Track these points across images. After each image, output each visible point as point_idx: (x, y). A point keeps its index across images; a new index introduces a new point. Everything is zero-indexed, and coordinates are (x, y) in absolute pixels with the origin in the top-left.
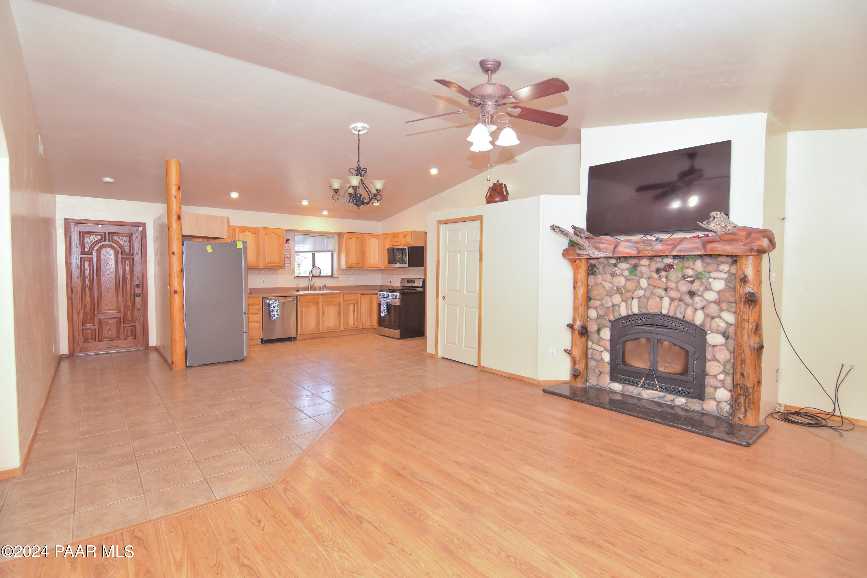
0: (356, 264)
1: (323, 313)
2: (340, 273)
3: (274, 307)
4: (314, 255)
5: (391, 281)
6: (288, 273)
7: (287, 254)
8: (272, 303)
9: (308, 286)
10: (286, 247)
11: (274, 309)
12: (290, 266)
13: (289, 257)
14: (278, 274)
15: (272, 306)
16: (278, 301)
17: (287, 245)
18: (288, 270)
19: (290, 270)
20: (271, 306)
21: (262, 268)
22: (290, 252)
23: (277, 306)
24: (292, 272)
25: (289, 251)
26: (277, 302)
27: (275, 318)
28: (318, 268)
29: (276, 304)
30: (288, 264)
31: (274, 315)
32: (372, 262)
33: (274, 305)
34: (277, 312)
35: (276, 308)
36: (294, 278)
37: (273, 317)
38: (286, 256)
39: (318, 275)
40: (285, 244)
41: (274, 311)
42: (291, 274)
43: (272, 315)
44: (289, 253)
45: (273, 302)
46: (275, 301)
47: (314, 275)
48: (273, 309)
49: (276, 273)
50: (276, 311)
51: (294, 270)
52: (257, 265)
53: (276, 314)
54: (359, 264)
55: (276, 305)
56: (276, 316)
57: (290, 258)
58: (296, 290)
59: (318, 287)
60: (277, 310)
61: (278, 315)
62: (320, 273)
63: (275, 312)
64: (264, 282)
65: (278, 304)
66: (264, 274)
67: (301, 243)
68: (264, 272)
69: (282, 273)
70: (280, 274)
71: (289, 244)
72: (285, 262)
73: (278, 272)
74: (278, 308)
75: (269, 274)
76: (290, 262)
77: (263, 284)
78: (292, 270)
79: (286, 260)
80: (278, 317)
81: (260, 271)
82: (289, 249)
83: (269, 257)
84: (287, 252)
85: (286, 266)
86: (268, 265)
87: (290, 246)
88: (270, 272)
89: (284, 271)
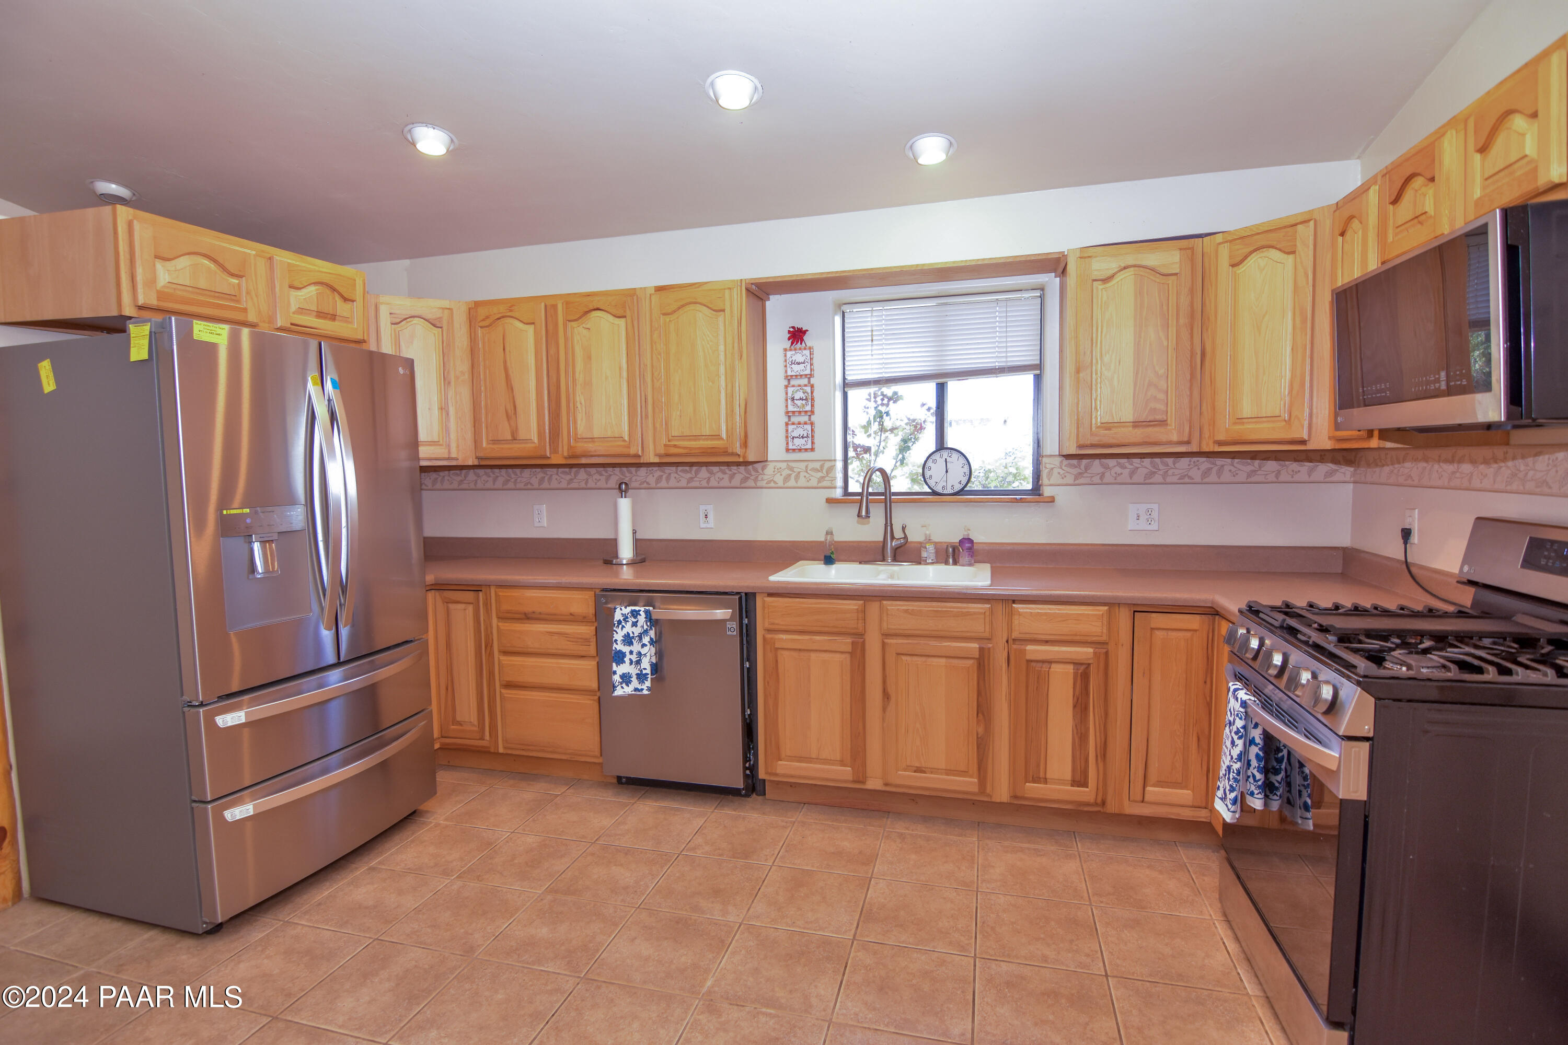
1: (886, 696)
2: (1070, 479)
3: (628, 640)
4: (941, 390)
5: (1406, 534)
6: (802, 482)
7: (797, 396)
8: (619, 622)
9: (881, 539)
10: (796, 367)
11: (626, 649)
12: (812, 449)
13: (808, 408)
14: (764, 484)
15: (619, 635)
16: (646, 612)
17: (799, 357)
18: (803, 465)
19: (811, 465)
20: (616, 637)
22: (812, 386)
23: (640, 637)
24: (820, 474)
25: (805, 381)
26: (642, 618)
27: (626, 690)
28: (957, 454)
29: (635, 624)
30: (802, 441)
31: (626, 679)
33: (628, 628)
34: (638, 662)
35: (636, 647)
36: (830, 501)
37: (616, 687)
38: (794, 405)
39: (960, 488)
40: (789, 354)
41: (628, 656)
42: (814, 482)
43: (616, 678)
44: (808, 389)
45: (626, 619)
46: (635, 614)
47: (939, 488)
48: (619, 647)
49: (756, 480)
50: (634, 658)
51: (827, 465)
52: (633, 451)
53: (633, 671)
55: (637, 631)
56: (635, 683)
57: (812, 412)
58: (823, 558)
60: (639, 654)
61: (641, 677)
62: (964, 482)
63: (630, 662)
64: (706, 516)
65: (645, 627)
66: (708, 482)
67: (870, 343)
68: (709, 475)
69: (779, 479)
70: (772, 483)
71: (807, 352)
72: (789, 431)
73: (763, 476)
74: (644, 645)
75: (728, 484)
76: (810, 432)
77: (703, 525)
78: (822, 466)
79: (793, 424)
80: (640, 687)
81: (693, 472)
82: (808, 372)
83: (678, 413)
84: (799, 386)
85: (794, 447)
86: (675, 446)
87: (809, 358)
88: (732, 477)
89: (788, 472)
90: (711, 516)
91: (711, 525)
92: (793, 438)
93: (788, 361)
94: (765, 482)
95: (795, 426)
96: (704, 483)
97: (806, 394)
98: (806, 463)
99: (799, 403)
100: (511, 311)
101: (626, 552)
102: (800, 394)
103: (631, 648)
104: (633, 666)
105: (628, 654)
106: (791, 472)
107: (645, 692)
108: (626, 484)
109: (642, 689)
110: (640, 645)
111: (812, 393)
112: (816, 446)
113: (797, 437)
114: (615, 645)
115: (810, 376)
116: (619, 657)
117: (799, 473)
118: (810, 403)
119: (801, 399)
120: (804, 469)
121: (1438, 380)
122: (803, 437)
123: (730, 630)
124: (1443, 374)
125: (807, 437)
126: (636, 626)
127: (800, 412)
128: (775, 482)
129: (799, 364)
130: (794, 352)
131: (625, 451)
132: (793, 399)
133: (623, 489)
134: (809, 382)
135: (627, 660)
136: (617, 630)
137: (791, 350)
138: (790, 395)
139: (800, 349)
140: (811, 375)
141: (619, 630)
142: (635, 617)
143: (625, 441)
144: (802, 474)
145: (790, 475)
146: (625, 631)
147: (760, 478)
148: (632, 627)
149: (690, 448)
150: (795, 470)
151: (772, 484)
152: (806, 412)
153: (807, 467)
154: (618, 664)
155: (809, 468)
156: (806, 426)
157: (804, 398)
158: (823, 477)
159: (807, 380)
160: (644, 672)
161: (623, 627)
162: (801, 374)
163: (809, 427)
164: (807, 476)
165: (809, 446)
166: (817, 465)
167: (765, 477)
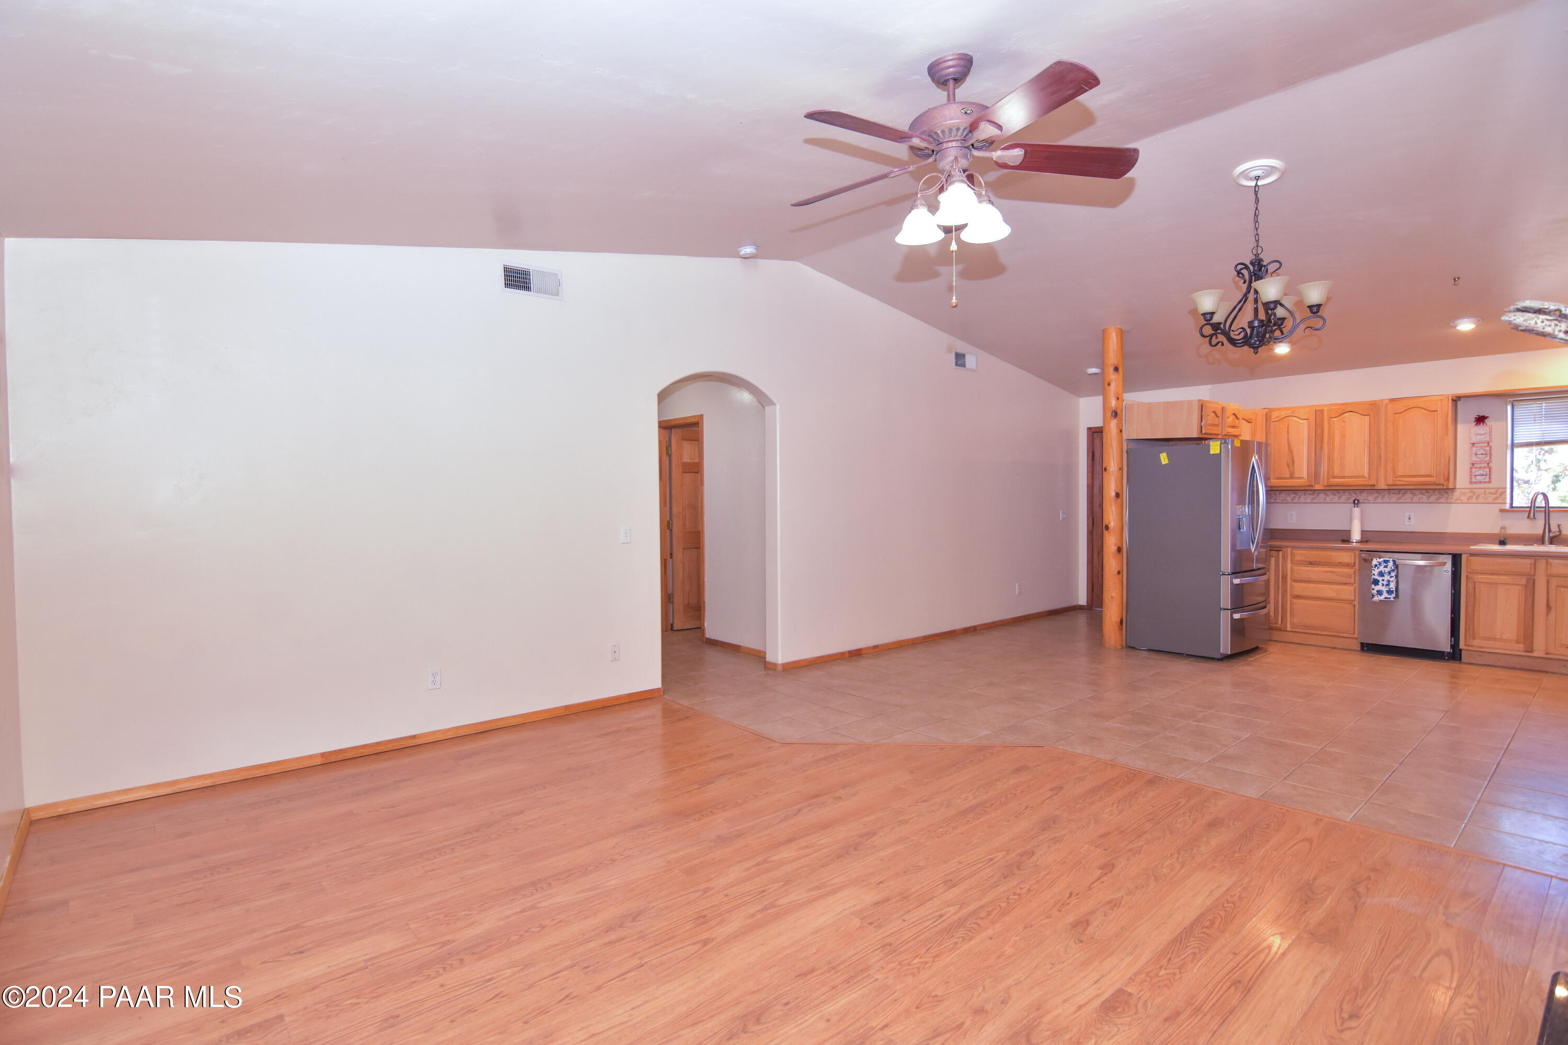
1: (1549, 608)
3: (1381, 574)
6: (1482, 500)
7: (1479, 453)
8: (1376, 566)
9: (1539, 533)
10: (1478, 437)
11: (1380, 579)
12: (1488, 483)
13: (1487, 459)
14: (1453, 501)
15: (1376, 571)
16: (1394, 561)
17: (1481, 432)
18: (1482, 491)
20: (1374, 572)
21: (1386, 488)
22: (1490, 447)
23: (1389, 573)
24: (1493, 496)
26: (1391, 564)
27: (1377, 598)
29: (1386, 567)
30: (1482, 478)
31: (1380, 593)
33: (1382, 568)
34: (1388, 585)
35: (1386, 577)
36: (1500, 511)
37: (1373, 596)
38: (1477, 458)
40: (1474, 429)
42: (1490, 500)
43: (1374, 592)
44: (1486, 449)
45: (1380, 564)
46: (1386, 562)
48: (1376, 577)
50: (1385, 583)
51: (1501, 492)
52: (1371, 483)
53: (1384, 589)
55: (1387, 570)
56: (1385, 595)
57: (1489, 463)
58: (1498, 541)
60: (1389, 581)
61: (1389, 592)
63: (1383, 585)
64: (1410, 519)
65: (1393, 568)
66: (1412, 500)
67: (1532, 423)
68: (1413, 496)
69: (1464, 499)
71: (1487, 429)
72: (1473, 472)
73: (1452, 496)
74: (1391, 577)
75: (1426, 501)
76: (1488, 473)
78: (1495, 492)
79: (1475, 468)
80: (1389, 597)
81: (1403, 495)
82: (1488, 439)
83: (1403, 464)
84: (1481, 447)
85: (1476, 481)
86: (1400, 481)
87: (1488, 432)
88: (1427, 497)
89: (1470, 494)
90: (1412, 519)
91: (1413, 523)
92: (1475, 476)
93: (1473, 434)
95: (1477, 469)
96: (1409, 500)
97: (1485, 452)
98: (1485, 490)
99: (1481, 457)
100: (1293, 413)
101: (1356, 536)
102: (1481, 452)
103: (1383, 578)
104: (1384, 587)
105: (1381, 581)
106: (1472, 495)
107: (1392, 599)
108: (1358, 500)
109: (1390, 598)
110: (1389, 577)
111: (1489, 451)
112: (1491, 480)
113: (1479, 476)
114: (1373, 576)
116: (1376, 582)
117: (1479, 495)
118: (1488, 457)
119: (1482, 455)
120: (1483, 493)
122: (1482, 476)
123: (1445, 571)
125: (1486, 475)
126: (1387, 567)
127: (1481, 462)
128: (1461, 500)
129: (1481, 435)
130: (1477, 429)
131: (1366, 483)
132: (1476, 455)
133: (1356, 503)
134: (1488, 445)
135: (1380, 583)
136: (1374, 569)
137: (1475, 427)
138: (1473, 452)
139: (1482, 427)
140: (1489, 441)
141: (1376, 569)
142: (1386, 563)
143: (1366, 478)
144: (1482, 496)
146: (1379, 570)
147: (1449, 498)
148: (1384, 567)
149: (1410, 482)
150: (1477, 493)
151: (1459, 501)
152: (1485, 461)
154: (1375, 585)
155: (1487, 492)
156: (1485, 470)
157: (1484, 454)
158: (1495, 498)
159: (1486, 444)
160: (1392, 589)
161: (1378, 568)
162: (1483, 441)
163: (1487, 470)
164: (1486, 496)
165: (1487, 480)
166: (1492, 491)
167: (1454, 497)
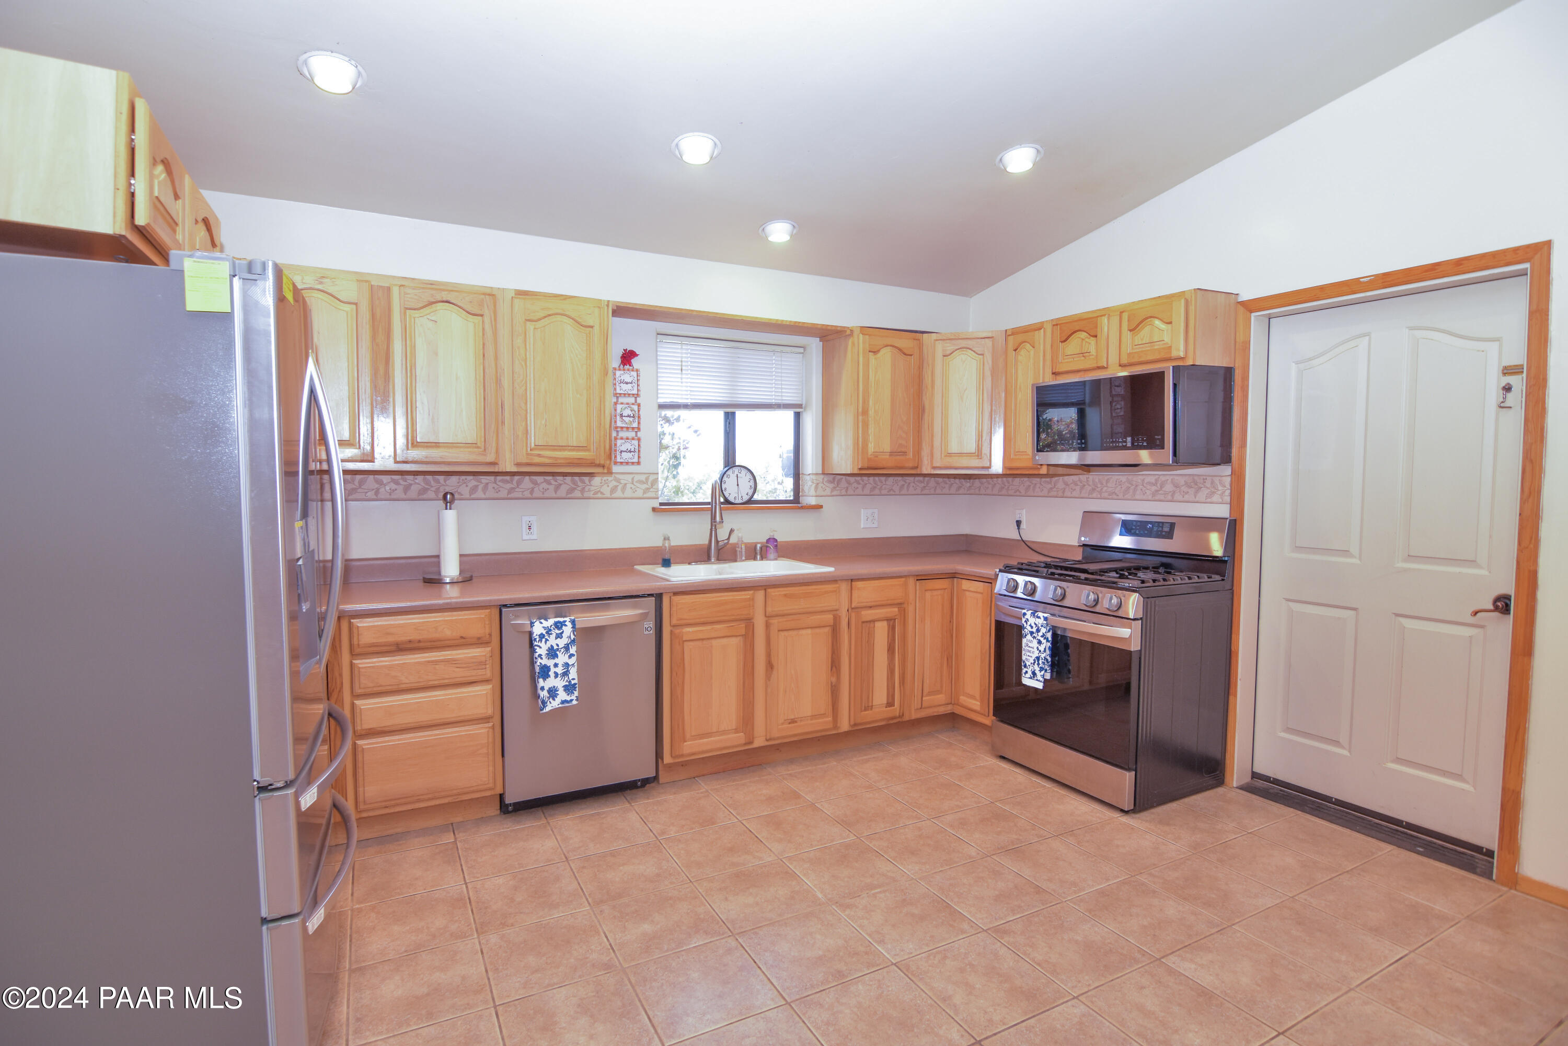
0: (892, 453)
1: (770, 666)
2: (828, 492)
3: (552, 653)
4: (730, 419)
5: (1019, 523)
6: (628, 493)
7: (626, 413)
8: (542, 636)
9: (707, 542)
10: (624, 386)
11: (551, 663)
12: (639, 463)
13: (635, 425)
14: (591, 494)
15: (542, 649)
16: (573, 622)
17: (627, 378)
18: (629, 477)
19: (637, 478)
20: (539, 651)
21: (514, 469)
22: (639, 405)
23: (567, 648)
24: (645, 486)
25: (632, 400)
26: (568, 630)
27: (554, 704)
28: (744, 471)
29: (559, 636)
30: (630, 455)
31: (553, 693)
32: (954, 448)
33: (552, 641)
34: (565, 674)
35: (562, 658)
36: (654, 509)
37: (544, 703)
38: (623, 421)
39: (746, 498)
40: (618, 373)
41: (553, 670)
42: (639, 493)
43: (544, 694)
44: (636, 408)
45: (549, 632)
46: (559, 625)
47: (731, 499)
48: (545, 661)
49: (583, 491)
50: (560, 670)
51: (652, 478)
52: (490, 458)
53: (559, 683)
54: (905, 453)
55: (562, 642)
56: (562, 695)
57: (639, 429)
58: (661, 561)
59: (746, 544)
60: (567, 665)
61: (569, 688)
62: (750, 494)
63: (556, 675)
64: (530, 528)
65: (572, 637)
66: (532, 493)
67: (680, 372)
68: (532, 486)
69: (607, 491)
70: (599, 493)
71: (634, 374)
72: (618, 445)
73: (589, 487)
74: (571, 656)
75: (554, 495)
76: (637, 448)
77: (525, 537)
78: (647, 479)
79: (622, 438)
80: (568, 698)
81: (515, 482)
82: (635, 392)
84: (628, 404)
85: (622, 461)
86: (539, 455)
87: (636, 379)
88: (557, 488)
89: (615, 483)
90: (534, 528)
91: (534, 537)
92: (621, 452)
93: (617, 380)
94: (592, 492)
95: (623, 441)
96: (527, 494)
97: (633, 412)
98: (632, 476)
99: (627, 419)
100: (321, 283)
101: (451, 569)
102: (627, 412)
103: (556, 661)
104: (559, 678)
105: (552, 667)
106: (618, 484)
107: (575, 702)
108: (452, 494)
109: (572, 700)
110: (567, 656)
111: (639, 411)
112: (641, 460)
113: (625, 451)
114: (539, 660)
115: (637, 396)
116: (544, 672)
117: (626, 484)
118: (637, 420)
119: (629, 416)
120: (630, 480)
121: (1126, 442)
122: (630, 452)
123: (647, 629)
124: (1129, 439)
125: (634, 451)
126: (561, 637)
127: (628, 428)
128: (602, 493)
129: (627, 383)
130: (622, 372)
131: (481, 459)
132: (621, 416)
133: (448, 500)
134: (636, 401)
135: (551, 674)
136: (540, 644)
137: (620, 370)
138: (618, 411)
139: (628, 370)
140: (638, 394)
141: (542, 644)
142: (559, 628)
143: (478, 447)
144: (629, 486)
145: (616, 487)
146: (549, 644)
147: (587, 489)
148: (556, 639)
149: (556, 458)
150: (622, 481)
151: (599, 495)
152: (633, 428)
153: (633, 479)
154: (544, 679)
155: (635, 480)
156: (633, 442)
157: (632, 415)
158: (648, 489)
159: (634, 399)
160: (573, 682)
161: (547, 640)
162: (629, 392)
163: (636, 442)
164: (633, 487)
165: (636, 460)
166: (643, 478)
167: (592, 488)
